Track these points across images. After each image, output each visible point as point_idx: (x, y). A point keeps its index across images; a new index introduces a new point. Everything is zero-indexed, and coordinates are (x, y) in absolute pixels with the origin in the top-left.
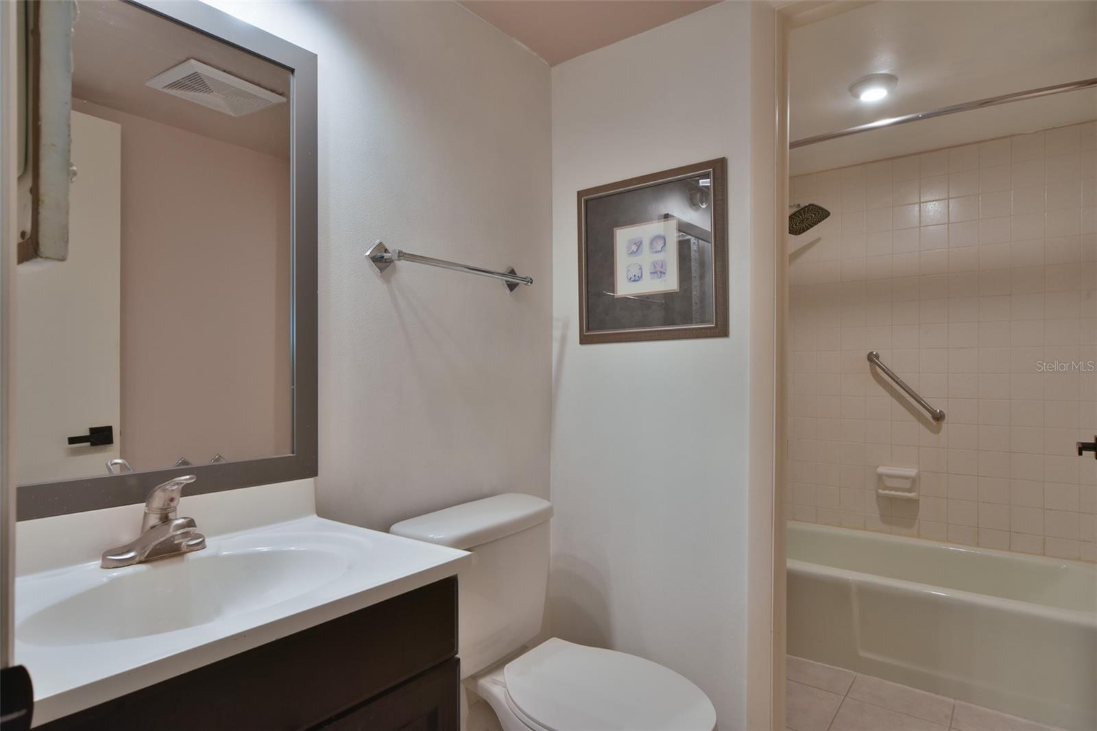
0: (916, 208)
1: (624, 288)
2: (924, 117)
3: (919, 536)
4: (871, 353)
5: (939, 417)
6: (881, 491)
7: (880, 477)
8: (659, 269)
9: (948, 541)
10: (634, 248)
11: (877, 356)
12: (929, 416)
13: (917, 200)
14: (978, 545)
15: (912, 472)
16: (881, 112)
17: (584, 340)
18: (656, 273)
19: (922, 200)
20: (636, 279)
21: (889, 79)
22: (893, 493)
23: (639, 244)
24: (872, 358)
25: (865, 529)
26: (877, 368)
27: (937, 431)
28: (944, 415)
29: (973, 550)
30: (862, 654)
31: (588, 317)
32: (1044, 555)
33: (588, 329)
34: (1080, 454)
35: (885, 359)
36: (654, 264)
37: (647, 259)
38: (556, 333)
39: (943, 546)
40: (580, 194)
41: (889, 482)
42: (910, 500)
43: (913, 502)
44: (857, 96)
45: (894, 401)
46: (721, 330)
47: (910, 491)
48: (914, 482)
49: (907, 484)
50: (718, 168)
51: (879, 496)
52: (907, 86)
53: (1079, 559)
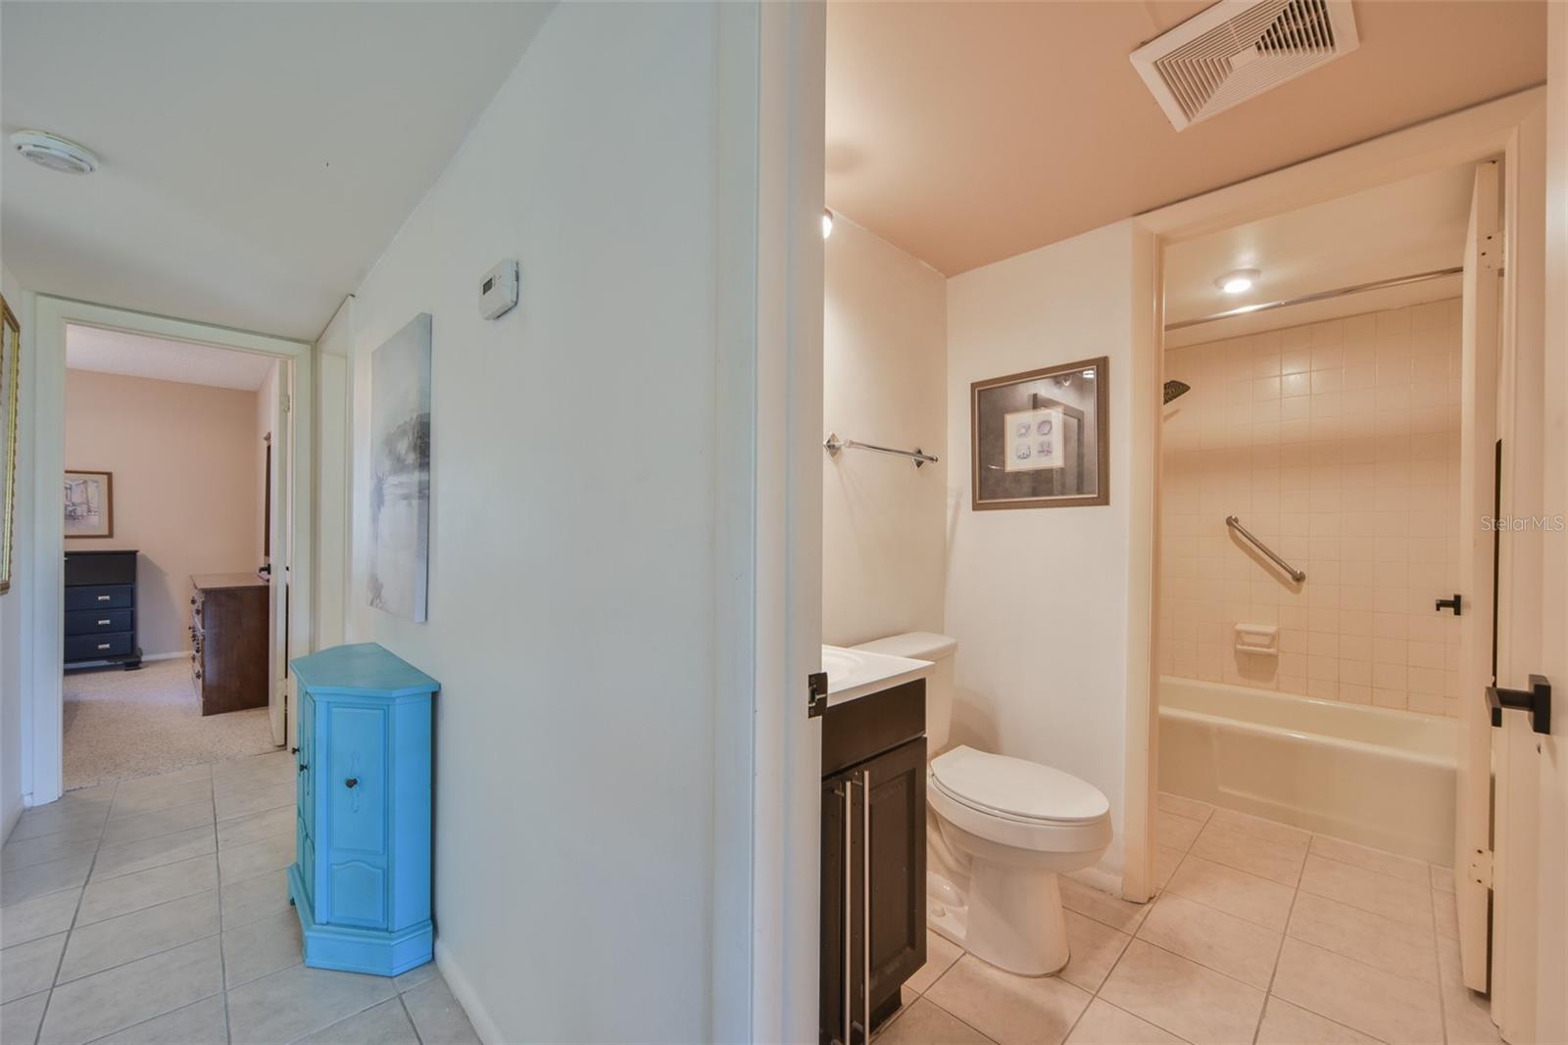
0: (1278, 379)
1: (1013, 464)
2: (1287, 304)
3: (1277, 689)
4: (1231, 517)
5: (1299, 578)
6: (1239, 647)
7: (1238, 633)
8: (1045, 448)
9: (1307, 695)
10: (1023, 431)
11: (1236, 520)
12: (1289, 577)
13: (1279, 373)
14: (1338, 699)
15: (1271, 629)
16: (1245, 300)
17: (976, 507)
18: (1043, 451)
19: (1284, 372)
20: (1025, 457)
21: (1253, 272)
22: (1252, 648)
23: (1028, 428)
24: (1231, 522)
25: (1222, 682)
26: (1236, 531)
27: (1298, 591)
28: (1304, 577)
29: (1332, 704)
30: (1222, 789)
31: (980, 488)
32: (1407, 710)
33: (981, 498)
34: (1438, 609)
35: (1243, 523)
36: (1042, 445)
37: (1033, 440)
38: (951, 501)
39: (1304, 700)
40: (974, 386)
41: (1247, 639)
42: (1270, 655)
43: (1272, 658)
44: (1222, 288)
45: (1253, 562)
46: (1103, 499)
47: (1269, 647)
48: (1274, 638)
49: (1266, 640)
50: (1102, 365)
51: (1236, 651)
52: (1271, 276)
53: (1444, 714)
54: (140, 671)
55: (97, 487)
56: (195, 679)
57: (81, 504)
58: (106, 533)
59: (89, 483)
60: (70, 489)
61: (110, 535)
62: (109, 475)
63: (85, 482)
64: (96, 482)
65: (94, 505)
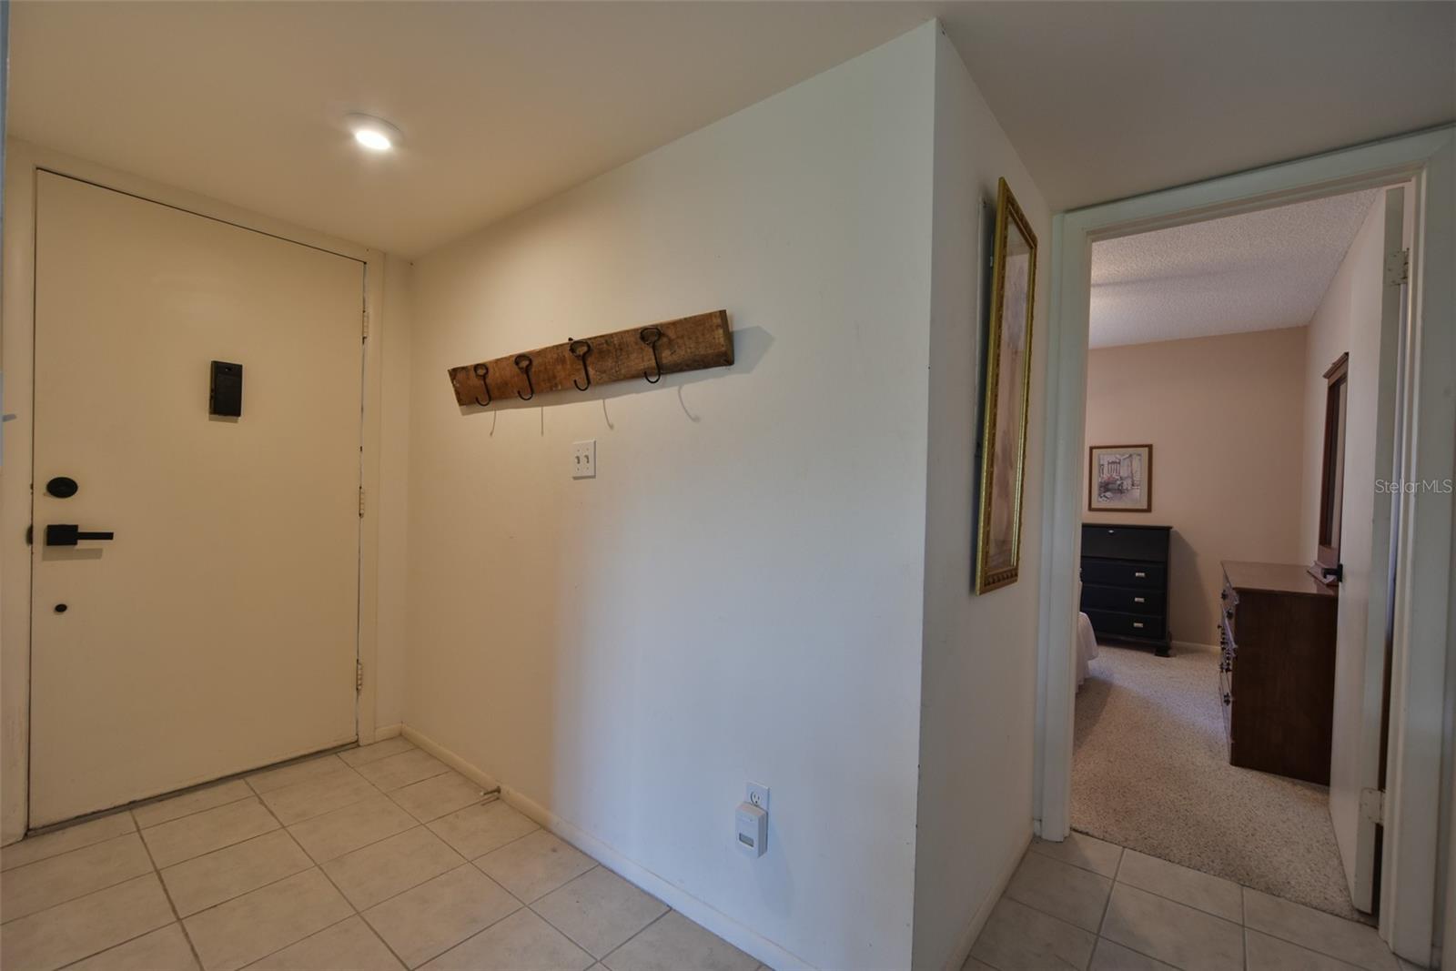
54: (1169, 659)
55: (1140, 460)
56: (1225, 704)
57: (1126, 478)
58: (1145, 507)
59: (1134, 456)
60: (1119, 463)
61: (1149, 510)
62: (1150, 447)
63: (1131, 456)
64: (1139, 455)
65: (1137, 478)
